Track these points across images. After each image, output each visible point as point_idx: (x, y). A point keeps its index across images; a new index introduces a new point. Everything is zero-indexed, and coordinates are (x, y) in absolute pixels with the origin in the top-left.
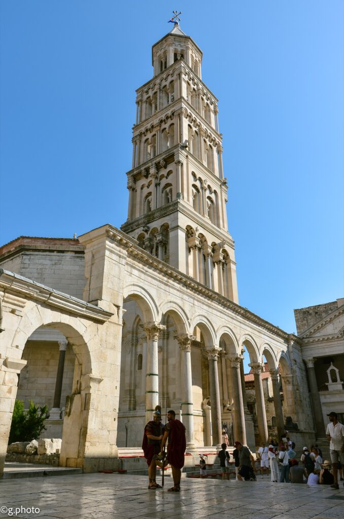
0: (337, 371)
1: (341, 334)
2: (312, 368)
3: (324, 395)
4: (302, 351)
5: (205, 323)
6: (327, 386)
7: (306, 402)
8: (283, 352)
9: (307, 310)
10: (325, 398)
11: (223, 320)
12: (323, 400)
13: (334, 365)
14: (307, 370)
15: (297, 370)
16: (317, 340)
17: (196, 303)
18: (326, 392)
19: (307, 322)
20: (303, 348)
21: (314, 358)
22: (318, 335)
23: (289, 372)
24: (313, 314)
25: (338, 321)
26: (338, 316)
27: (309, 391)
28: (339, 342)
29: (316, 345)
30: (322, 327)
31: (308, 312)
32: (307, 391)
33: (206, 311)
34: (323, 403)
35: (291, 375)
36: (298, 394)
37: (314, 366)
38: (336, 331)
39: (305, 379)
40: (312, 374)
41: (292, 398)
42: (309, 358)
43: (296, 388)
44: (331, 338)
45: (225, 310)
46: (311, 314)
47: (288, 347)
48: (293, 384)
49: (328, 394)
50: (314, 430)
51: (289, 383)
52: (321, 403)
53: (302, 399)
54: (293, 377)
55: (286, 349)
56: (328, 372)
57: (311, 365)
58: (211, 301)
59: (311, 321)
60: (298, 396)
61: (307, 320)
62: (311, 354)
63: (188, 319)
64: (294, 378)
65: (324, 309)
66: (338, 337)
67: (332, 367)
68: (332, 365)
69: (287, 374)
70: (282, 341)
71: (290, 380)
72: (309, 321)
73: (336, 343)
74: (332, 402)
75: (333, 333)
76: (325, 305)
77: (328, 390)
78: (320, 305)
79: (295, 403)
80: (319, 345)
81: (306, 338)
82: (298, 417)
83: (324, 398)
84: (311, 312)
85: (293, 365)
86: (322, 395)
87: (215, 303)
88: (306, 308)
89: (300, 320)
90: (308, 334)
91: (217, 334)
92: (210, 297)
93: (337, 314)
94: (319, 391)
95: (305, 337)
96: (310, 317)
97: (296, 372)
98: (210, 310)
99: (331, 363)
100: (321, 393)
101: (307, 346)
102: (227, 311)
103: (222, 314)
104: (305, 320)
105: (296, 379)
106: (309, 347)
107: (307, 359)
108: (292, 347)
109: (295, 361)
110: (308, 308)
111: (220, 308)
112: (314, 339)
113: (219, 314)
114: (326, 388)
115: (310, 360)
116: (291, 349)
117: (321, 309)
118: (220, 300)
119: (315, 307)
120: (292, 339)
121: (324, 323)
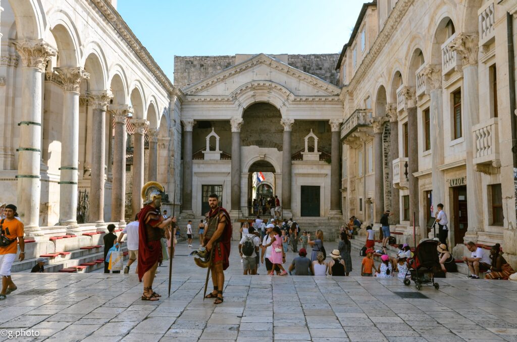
0: (218, 138)
1: (232, 97)
2: (190, 132)
3: (198, 163)
4: (181, 110)
5: (98, 56)
6: (204, 154)
7: (178, 171)
8: (165, 108)
9: (192, 59)
10: (199, 167)
11: (116, 54)
12: (195, 169)
13: (215, 131)
14: (183, 134)
15: (175, 132)
16: (203, 99)
17: (90, 21)
18: (201, 161)
19: (189, 75)
20: (183, 107)
21: (194, 120)
22: (205, 93)
23: (167, 135)
24: (198, 66)
25: (232, 80)
26: (234, 74)
27: (182, 158)
28: (228, 106)
29: (201, 106)
30: (211, 85)
31: (192, 63)
32: (180, 158)
33: (100, 37)
34: (195, 173)
35: (169, 138)
36: (173, 161)
37: (193, 130)
38: (228, 93)
39: (180, 143)
40: (189, 139)
41: (164, 165)
42: (189, 120)
43: (171, 153)
44: (220, 99)
45: (119, 40)
46: (195, 66)
47: (170, 104)
48: (169, 149)
49: (203, 164)
50: (180, 202)
51: (164, 148)
52: (193, 173)
53: (175, 167)
54: (170, 140)
55: (168, 105)
56: (208, 138)
57: (189, 128)
58: (107, 24)
59: (194, 74)
60: (172, 164)
61: (189, 73)
62: (193, 116)
63: (80, 45)
64: (171, 142)
65: (213, 62)
66: (228, 99)
67: (213, 133)
68: (213, 131)
69: (163, 137)
70: (166, 95)
71: (167, 144)
72: (191, 74)
73: (224, 106)
74: (206, 173)
75: (224, 94)
76: (215, 57)
77: (204, 159)
78: (208, 57)
79: (168, 171)
80: (205, 106)
81: (190, 95)
82: (168, 187)
83: (197, 167)
84: (195, 63)
85: (172, 126)
86: (196, 163)
87: (110, 27)
88: (190, 57)
89: (180, 71)
90: (194, 90)
91: (110, 74)
92: (106, 17)
93: (233, 72)
94: (193, 159)
95: (189, 93)
96: (193, 69)
97: (174, 135)
98: (105, 36)
99: (213, 129)
100: (195, 161)
101: (189, 104)
102: (121, 43)
103: (116, 46)
104: (186, 72)
105: (173, 143)
106: (191, 106)
107: (185, 121)
108: (175, 104)
109: (175, 122)
110: (193, 57)
111: (115, 36)
112: (199, 97)
113: (113, 45)
114: (202, 156)
115: (189, 122)
116: (173, 107)
117: (209, 62)
118: (116, 24)
119: (202, 58)
120: (176, 94)
121: (215, 80)
